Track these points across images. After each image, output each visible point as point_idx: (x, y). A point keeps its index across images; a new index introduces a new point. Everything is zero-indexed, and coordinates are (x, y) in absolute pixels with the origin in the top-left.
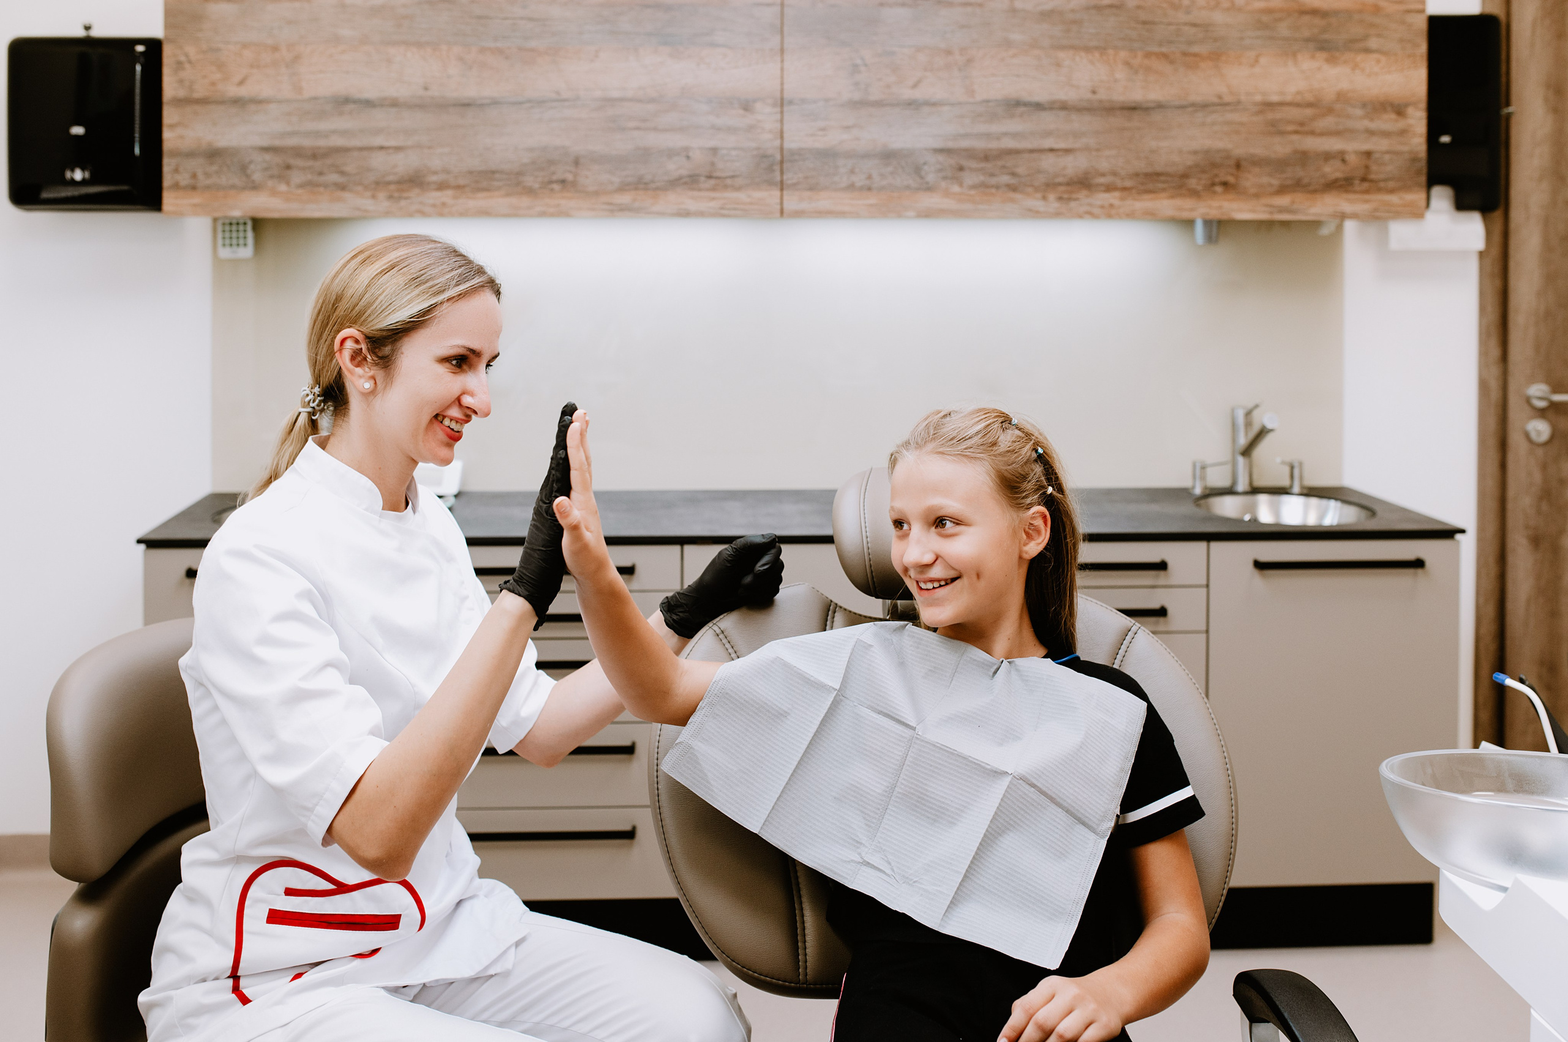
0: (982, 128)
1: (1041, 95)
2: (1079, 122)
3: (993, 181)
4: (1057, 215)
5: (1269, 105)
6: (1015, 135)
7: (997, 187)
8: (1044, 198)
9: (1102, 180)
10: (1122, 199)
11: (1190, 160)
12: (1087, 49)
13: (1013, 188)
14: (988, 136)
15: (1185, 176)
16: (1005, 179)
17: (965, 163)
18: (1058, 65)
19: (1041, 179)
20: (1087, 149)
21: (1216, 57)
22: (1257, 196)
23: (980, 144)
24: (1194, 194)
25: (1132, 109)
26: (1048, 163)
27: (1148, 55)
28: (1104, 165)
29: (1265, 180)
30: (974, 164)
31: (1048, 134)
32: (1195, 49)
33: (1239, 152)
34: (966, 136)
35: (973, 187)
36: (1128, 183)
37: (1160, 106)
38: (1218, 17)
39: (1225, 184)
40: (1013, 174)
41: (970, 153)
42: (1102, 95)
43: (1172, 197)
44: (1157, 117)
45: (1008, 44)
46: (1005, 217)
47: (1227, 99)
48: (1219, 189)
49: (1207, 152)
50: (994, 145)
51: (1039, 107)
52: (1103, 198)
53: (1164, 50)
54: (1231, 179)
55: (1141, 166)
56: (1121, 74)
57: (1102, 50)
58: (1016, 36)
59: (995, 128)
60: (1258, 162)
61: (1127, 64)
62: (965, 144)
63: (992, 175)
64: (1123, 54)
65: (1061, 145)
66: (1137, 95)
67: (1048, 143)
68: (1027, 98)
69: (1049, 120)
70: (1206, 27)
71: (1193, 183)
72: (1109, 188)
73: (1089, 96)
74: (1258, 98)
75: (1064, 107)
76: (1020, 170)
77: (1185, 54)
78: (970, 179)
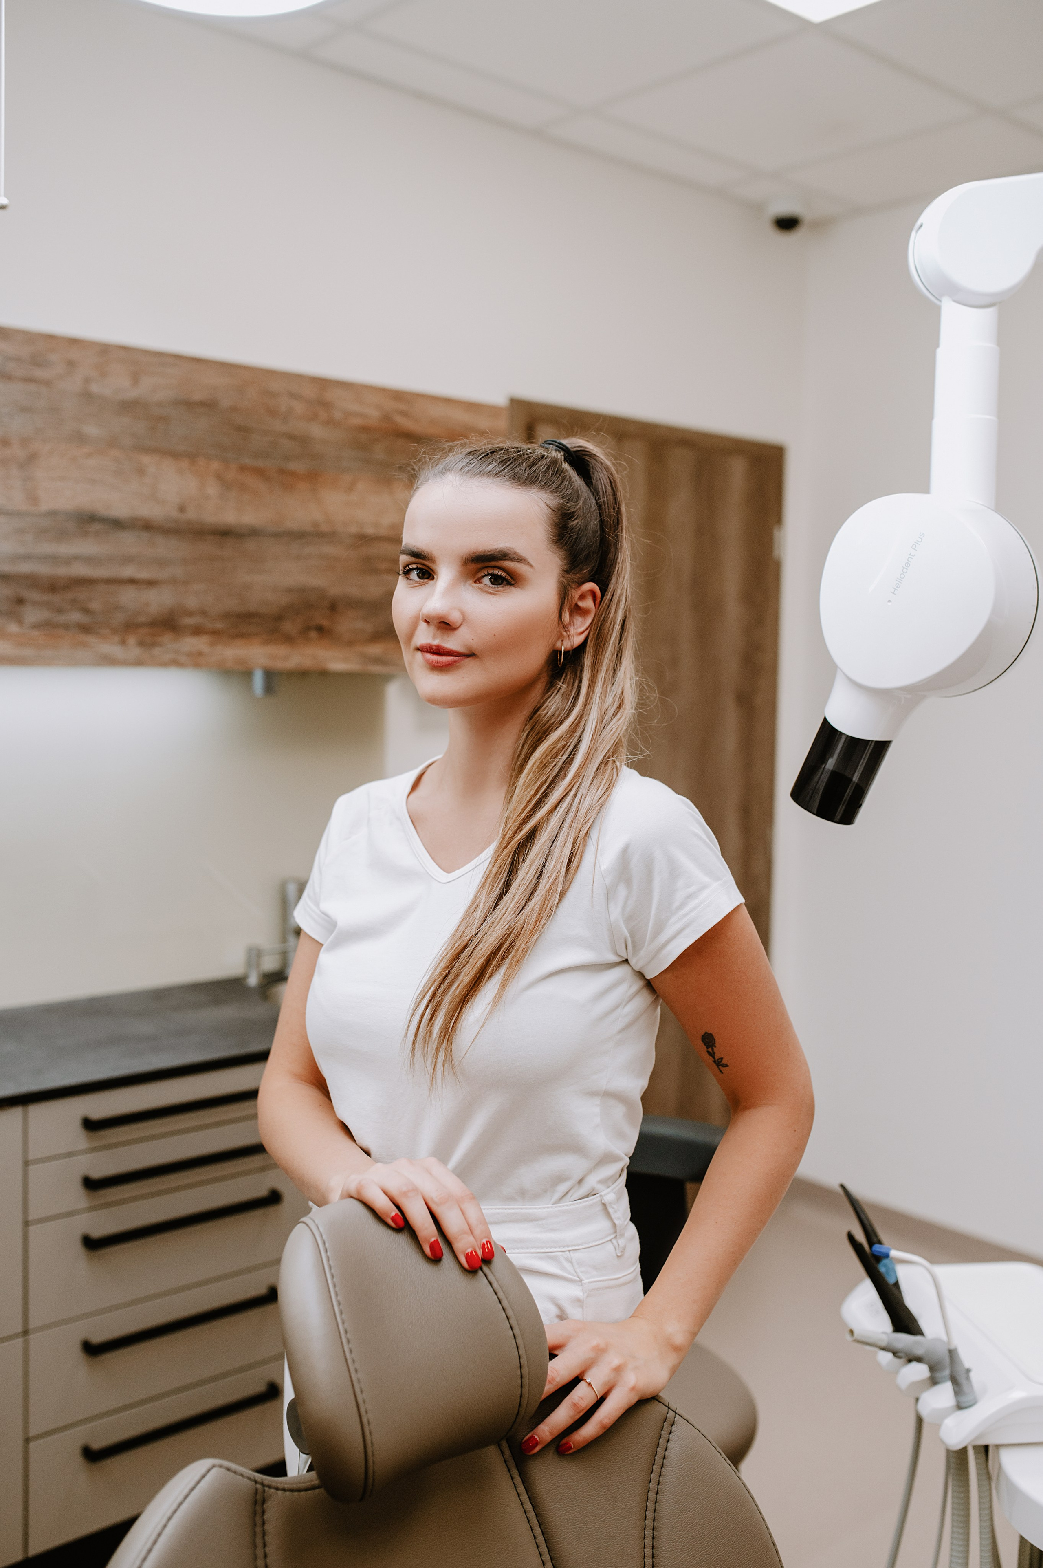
0: (48, 548)
1: (120, 509)
2: (165, 547)
3: (61, 619)
4: (138, 663)
5: (363, 539)
6: (89, 560)
7: (66, 627)
8: (123, 642)
9: (189, 621)
10: (212, 644)
11: (285, 600)
12: (175, 455)
13: (86, 629)
14: (55, 559)
15: (279, 618)
16: (76, 617)
17: (26, 594)
18: (141, 472)
19: (119, 618)
20: (173, 581)
21: (313, 477)
22: (351, 643)
23: (44, 570)
24: (288, 640)
25: (224, 534)
26: (128, 597)
27: (242, 469)
28: (192, 602)
29: (359, 625)
30: (36, 596)
31: (127, 560)
32: (293, 466)
33: (335, 591)
34: (27, 558)
35: (36, 626)
36: (219, 625)
37: (254, 532)
38: (316, 431)
39: (320, 629)
40: (86, 611)
41: (32, 581)
42: (191, 514)
43: (267, 642)
44: (251, 545)
45: (80, 438)
46: (73, 663)
47: (324, 528)
48: (313, 634)
49: (302, 590)
50: (62, 571)
51: (117, 524)
52: (191, 643)
53: (260, 463)
54: (325, 623)
55: (231, 604)
56: (212, 489)
57: (192, 457)
58: (91, 430)
59: (65, 549)
60: (353, 604)
61: (219, 477)
62: (25, 568)
63: (60, 611)
64: (215, 465)
65: (144, 574)
66: (230, 517)
67: (128, 572)
68: (103, 511)
69: (130, 542)
70: (303, 440)
71: (288, 627)
72: (197, 631)
73: (175, 514)
74: (354, 529)
75: (147, 526)
76: (95, 605)
77: (282, 471)
78: (32, 615)
